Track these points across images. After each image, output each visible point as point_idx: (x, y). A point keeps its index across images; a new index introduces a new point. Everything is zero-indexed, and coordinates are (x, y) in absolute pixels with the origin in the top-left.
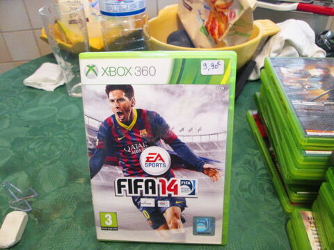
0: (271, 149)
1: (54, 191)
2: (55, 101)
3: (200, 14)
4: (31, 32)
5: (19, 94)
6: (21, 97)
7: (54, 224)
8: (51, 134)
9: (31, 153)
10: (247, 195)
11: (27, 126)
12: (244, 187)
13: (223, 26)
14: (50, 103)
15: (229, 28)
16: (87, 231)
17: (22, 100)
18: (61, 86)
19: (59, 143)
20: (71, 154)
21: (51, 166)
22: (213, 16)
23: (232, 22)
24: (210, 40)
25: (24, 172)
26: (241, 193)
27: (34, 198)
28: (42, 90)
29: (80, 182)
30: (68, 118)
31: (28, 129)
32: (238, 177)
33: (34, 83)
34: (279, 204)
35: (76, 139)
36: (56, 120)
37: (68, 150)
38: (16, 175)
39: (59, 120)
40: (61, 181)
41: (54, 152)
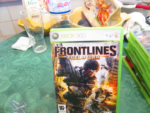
0: (137, 74)
1: (34, 102)
2: (28, 56)
3: (94, 11)
4: (11, 22)
5: (10, 53)
6: (11, 54)
8: (29, 72)
9: (20, 83)
10: (130, 98)
11: (16, 69)
12: (127, 94)
13: (106, 17)
14: (26, 57)
15: (109, 18)
17: (12, 56)
18: (30, 48)
19: (33, 77)
20: (40, 82)
21: (31, 90)
22: (101, 12)
23: (111, 15)
24: (99, 23)
25: (18, 93)
26: (127, 98)
27: (25, 106)
28: (21, 50)
29: (47, 96)
30: (36, 64)
31: (16, 70)
32: (124, 89)
33: (17, 47)
34: (146, 102)
35: (41, 74)
36: (30, 65)
37: (38, 80)
38: (14, 94)
39: (31, 65)
40: (38, 97)
41: (32, 81)
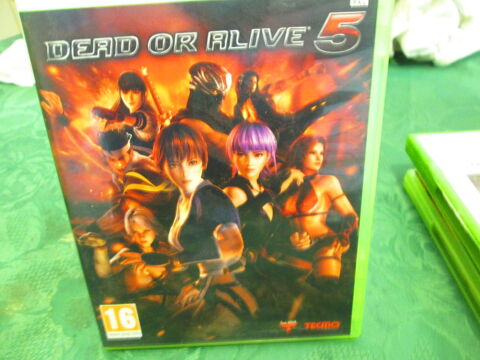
1: (16, 259)
7: (11, 325)
8: (21, 157)
10: (389, 258)
12: (381, 244)
16: (75, 336)
19: (34, 171)
21: (14, 213)
29: (67, 240)
36: (34, 132)
37: (49, 183)
40: (32, 239)
41: (24, 187)
